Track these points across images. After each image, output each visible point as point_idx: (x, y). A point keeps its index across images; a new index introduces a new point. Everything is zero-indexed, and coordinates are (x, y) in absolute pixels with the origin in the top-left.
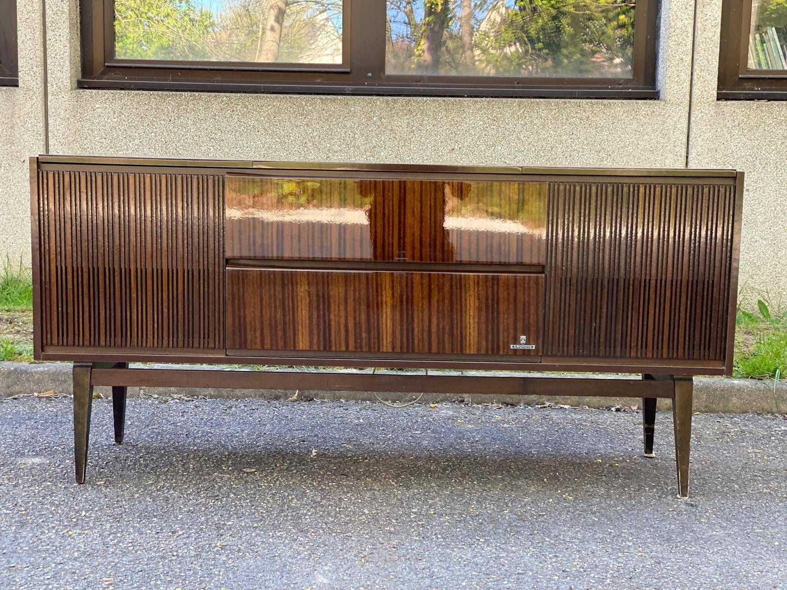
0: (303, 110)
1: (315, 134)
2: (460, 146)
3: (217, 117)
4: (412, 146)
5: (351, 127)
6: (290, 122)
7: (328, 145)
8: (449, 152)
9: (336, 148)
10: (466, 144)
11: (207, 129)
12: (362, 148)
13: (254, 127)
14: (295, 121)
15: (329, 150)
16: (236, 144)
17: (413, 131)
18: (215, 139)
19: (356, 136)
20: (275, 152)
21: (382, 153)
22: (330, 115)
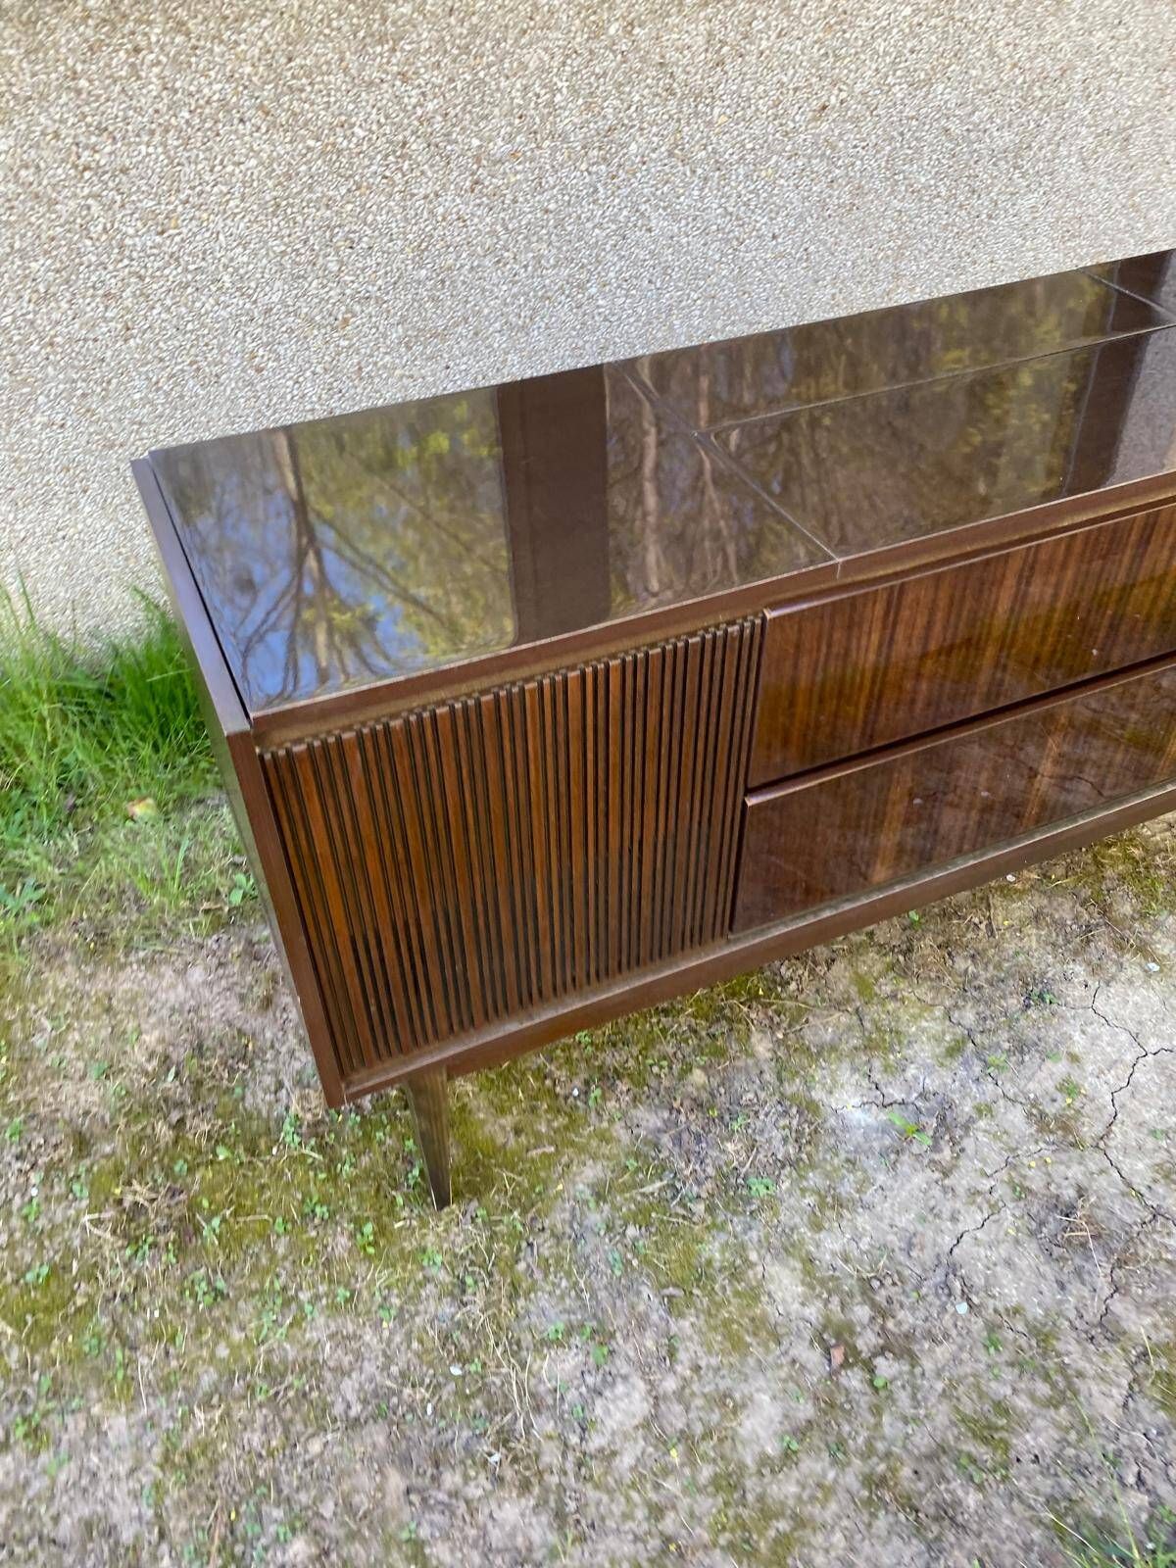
0: (384, 19)
1: (430, 106)
2: (843, 95)
3: (83, 83)
4: (716, 111)
5: (542, 69)
6: (346, 71)
7: (476, 142)
8: (815, 119)
9: (499, 147)
10: (858, 88)
11: (57, 135)
12: (576, 141)
13: (224, 103)
14: (362, 67)
15: (478, 160)
16: (176, 179)
17: (721, 63)
18: (99, 170)
19: (558, 98)
20: (311, 189)
21: (633, 147)
22: (474, 31)
